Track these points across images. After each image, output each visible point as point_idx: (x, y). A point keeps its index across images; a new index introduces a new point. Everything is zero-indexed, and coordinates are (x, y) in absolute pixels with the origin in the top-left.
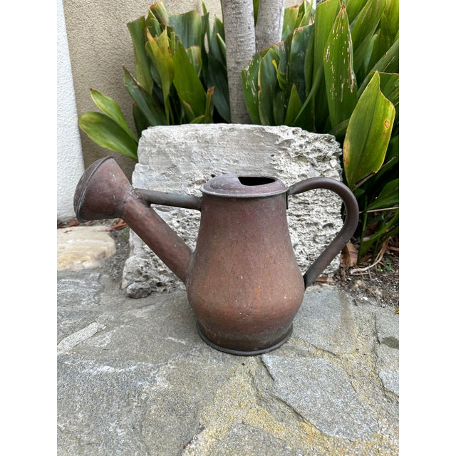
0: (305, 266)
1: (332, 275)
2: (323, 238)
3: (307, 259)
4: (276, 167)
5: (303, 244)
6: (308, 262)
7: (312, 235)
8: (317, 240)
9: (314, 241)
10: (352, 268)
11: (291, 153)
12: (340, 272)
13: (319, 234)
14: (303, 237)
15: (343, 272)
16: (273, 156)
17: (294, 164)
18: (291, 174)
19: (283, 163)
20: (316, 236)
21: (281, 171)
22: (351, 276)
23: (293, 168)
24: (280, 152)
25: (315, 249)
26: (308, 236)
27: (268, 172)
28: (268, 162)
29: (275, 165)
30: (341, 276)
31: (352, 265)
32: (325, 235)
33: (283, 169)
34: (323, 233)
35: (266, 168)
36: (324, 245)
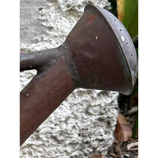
0: (77, 143)
1: (106, 153)
2: (97, 108)
3: (79, 135)
4: (44, 24)
5: (76, 117)
6: (80, 138)
7: (85, 105)
8: (91, 111)
9: (87, 113)
10: (127, 143)
11: (62, 6)
12: (114, 149)
13: (93, 104)
14: (75, 108)
15: (118, 148)
16: (41, 9)
17: (64, 19)
18: (62, 32)
19: (52, 18)
20: (90, 106)
21: (51, 28)
22: (128, 151)
23: (64, 24)
24: (50, 4)
25: (89, 123)
26: (81, 107)
27: (35, 29)
28: (35, 18)
29: (44, 21)
30: (116, 153)
31: (126, 140)
32: (100, 105)
33: (52, 25)
34: (98, 103)
35: (32, 24)
36: (98, 117)
